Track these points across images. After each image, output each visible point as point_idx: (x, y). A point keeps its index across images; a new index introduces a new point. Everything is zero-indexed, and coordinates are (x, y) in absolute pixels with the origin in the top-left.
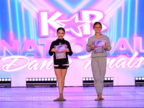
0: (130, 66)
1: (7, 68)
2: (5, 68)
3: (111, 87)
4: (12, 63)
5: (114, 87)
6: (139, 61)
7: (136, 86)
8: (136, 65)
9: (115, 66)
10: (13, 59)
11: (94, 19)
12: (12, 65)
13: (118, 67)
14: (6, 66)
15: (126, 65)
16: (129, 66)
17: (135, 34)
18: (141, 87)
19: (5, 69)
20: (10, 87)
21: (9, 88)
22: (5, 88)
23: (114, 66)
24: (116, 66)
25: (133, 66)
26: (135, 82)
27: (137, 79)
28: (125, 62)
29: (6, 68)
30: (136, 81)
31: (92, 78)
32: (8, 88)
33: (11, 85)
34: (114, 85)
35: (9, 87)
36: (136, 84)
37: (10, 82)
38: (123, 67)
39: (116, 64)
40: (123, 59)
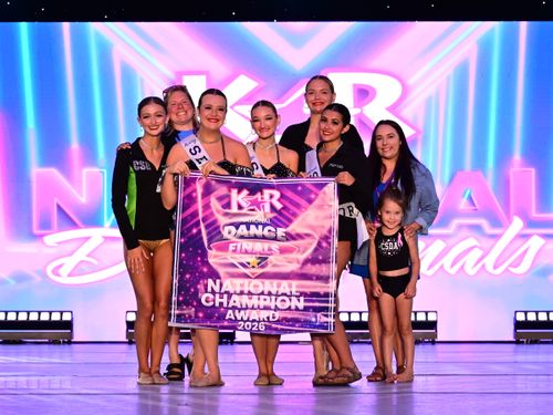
0: (495, 267)
1: (64, 271)
2: (56, 272)
3: (429, 347)
4: (81, 255)
5: (438, 346)
6: (525, 252)
7: (517, 342)
8: (516, 264)
9: (442, 267)
10: (87, 239)
11: (368, 103)
12: (82, 262)
13: (453, 271)
14: (60, 266)
15: (480, 265)
16: (489, 268)
17: (517, 156)
18: (536, 346)
19: (58, 275)
20: (70, 343)
21: (67, 346)
22: (52, 346)
23: (437, 267)
24: (447, 267)
25: (507, 270)
26: (513, 327)
27: (521, 317)
28: (477, 253)
29: (61, 271)
30: (518, 325)
31: (361, 313)
32: (61, 346)
33: (71, 335)
34: (439, 339)
35: (64, 342)
36: (516, 334)
37: (68, 325)
38: (470, 270)
39: (447, 261)
40: (471, 242)
